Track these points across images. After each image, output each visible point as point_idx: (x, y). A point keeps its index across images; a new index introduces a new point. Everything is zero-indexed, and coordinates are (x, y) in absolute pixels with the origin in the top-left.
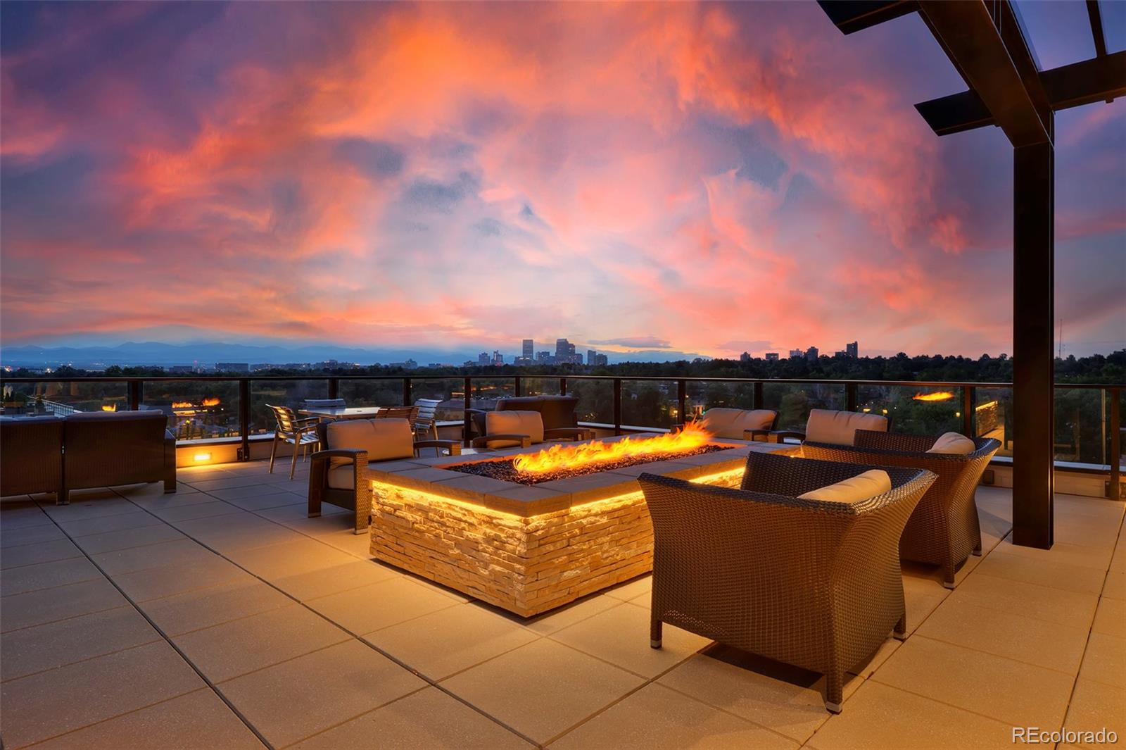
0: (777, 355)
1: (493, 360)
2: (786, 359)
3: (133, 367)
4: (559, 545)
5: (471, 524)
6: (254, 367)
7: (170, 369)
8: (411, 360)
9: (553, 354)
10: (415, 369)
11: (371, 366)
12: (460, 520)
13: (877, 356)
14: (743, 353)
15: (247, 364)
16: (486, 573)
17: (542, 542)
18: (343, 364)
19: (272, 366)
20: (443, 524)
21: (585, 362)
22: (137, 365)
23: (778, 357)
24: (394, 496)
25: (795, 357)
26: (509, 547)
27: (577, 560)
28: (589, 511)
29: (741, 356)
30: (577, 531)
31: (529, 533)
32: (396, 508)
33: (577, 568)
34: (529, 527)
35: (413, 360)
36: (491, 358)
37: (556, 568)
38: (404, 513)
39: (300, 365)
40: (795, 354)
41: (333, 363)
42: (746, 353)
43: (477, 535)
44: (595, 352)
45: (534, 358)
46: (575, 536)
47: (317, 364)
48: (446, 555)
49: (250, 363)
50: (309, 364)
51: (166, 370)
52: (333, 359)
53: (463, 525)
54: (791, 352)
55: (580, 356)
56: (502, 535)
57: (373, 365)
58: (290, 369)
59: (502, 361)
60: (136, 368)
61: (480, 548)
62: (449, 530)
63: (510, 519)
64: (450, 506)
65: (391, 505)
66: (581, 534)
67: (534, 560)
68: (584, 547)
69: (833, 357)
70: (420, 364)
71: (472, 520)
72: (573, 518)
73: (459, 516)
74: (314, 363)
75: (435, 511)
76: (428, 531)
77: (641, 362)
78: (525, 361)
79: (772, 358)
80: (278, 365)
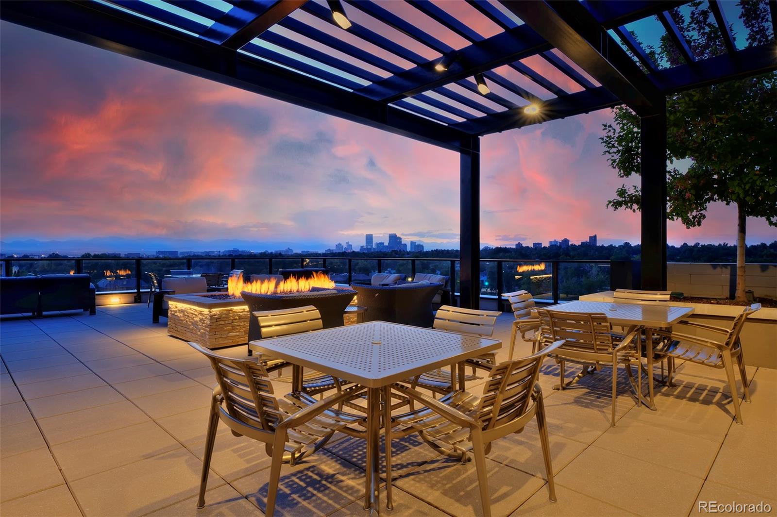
0: (541, 244)
1: (345, 248)
2: (546, 247)
3: (100, 254)
4: (227, 322)
5: (196, 315)
6: (182, 253)
7: (125, 255)
8: (289, 248)
9: (386, 244)
10: (292, 255)
11: (262, 253)
12: (193, 314)
13: (609, 245)
14: (517, 243)
15: (177, 252)
16: (199, 333)
17: (217, 320)
18: (242, 251)
19: (194, 252)
20: (188, 316)
21: (409, 249)
22: (103, 253)
23: (541, 246)
24: (175, 307)
25: (553, 245)
26: (206, 322)
27: (237, 329)
28: (244, 310)
29: (516, 245)
30: (237, 317)
31: (211, 316)
32: (175, 312)
33: (237, 332)
34: (211, 314)
35: (290, 248)
36: (344, 247)
37: (226, 331)
38: (177, 314)
39: (214, 252)
40: (553, 243)
41: (236, 251)
42: (519, 243)
43: (197, 319)
44: (415, 243)
45: (374, 247)
46: (236, 319)
47: (225, 251)
48: (189, 329)
49: (180, 251)
50: (219, 251)
51: (122, 256)
52: (235, 248)
53: (194, 316)
54: (550, 242)
55: (405, 245)
56: (204, 318)
57: (263, 252)
58: (206, 255)
59: (352, 249)
60: (102, 254)
61: (198, 324)
62: (190, 318)
63: (206, 311)
64: (190, 309)
65: (173, 311)
66: (239, 319)
67: (214, 327)
68: (241, 324)
69: (579, 245)
70: (295, 252)
71: (196, 313)
72: (234, 312)
73: (193, 312)
74: (223, 251)
75: (186, 312)
76: (184, 320)
77: (446, 249)
78: (367, 249)
79: (537, 246)
80: (198, 252)
